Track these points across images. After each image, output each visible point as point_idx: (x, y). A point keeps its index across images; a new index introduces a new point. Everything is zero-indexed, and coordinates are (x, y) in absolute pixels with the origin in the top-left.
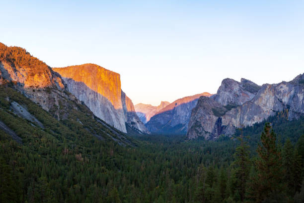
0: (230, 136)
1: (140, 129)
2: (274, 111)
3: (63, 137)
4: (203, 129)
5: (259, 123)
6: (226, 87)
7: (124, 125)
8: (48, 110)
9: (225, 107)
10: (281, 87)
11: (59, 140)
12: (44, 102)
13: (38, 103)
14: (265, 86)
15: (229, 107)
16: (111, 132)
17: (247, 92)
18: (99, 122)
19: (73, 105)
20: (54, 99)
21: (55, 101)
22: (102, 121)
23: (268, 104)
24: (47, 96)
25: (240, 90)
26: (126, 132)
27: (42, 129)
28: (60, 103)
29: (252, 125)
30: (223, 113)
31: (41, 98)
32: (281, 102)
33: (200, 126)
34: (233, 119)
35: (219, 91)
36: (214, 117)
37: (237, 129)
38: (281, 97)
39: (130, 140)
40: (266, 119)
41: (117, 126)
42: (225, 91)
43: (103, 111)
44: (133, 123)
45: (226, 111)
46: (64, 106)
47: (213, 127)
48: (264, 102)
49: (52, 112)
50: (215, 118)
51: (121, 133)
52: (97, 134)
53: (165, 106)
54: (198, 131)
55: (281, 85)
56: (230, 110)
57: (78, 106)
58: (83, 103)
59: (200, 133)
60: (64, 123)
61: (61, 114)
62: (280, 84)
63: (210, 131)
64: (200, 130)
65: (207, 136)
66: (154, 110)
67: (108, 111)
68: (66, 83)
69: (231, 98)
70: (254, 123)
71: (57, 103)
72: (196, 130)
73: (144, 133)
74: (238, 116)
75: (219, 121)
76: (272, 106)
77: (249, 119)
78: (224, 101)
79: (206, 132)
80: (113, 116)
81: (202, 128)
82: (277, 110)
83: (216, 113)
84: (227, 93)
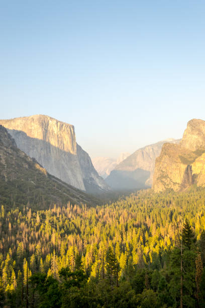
1: (100, 185)
3: (12, 200)
4: (171, 180)
6: (192, 130)
7: (82, 181)
9: (194, 152)
11: (7, 204)
15: (199, 153)
16: (68, 190)
18: (54, 181)
19: (23, 163)
22: (57, 179)
26: (85, 190)
28: (7, 161)
30: (193, 159)
33: (166, 177)
35: (185, 136)
36: (182, 165)
39: (90, 198)
41: (73, 183)
42: (193, 134)
43: (58, 168)
44: (92, 179)
45: (196, 158)
46: (12, 164)
47: (182, 176)
50: (184, 167)
51: (79, 191)
52: (52, 194)
53: (125, 158)
54: (165, 183)
56: (201, 155)
57: (29, 163)
58: (34, 159)
59: (168, 185)
60: (13, 184)
61: (9, 174)
63: (179, 181)
64: (167, 181)
65: (176, 188)
66: (113, 163)
67: (63, 167)
68: (13, 137)
69: (201, 141)
71: (3, 161)
72: (162, 181)
73: (104, 189)
75: (189, 169)
78: (191, 145)
79: (175, 184)
80: (69, 173)
81: (169, 179)
83: (184, 160)
84: (195, 137)
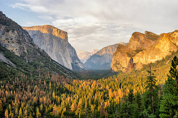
0: (139, 70)
1: (81, 67)
2: (170, 52)
3: (30, 73)
4: (121, 66)
5: (159, 60)
6: (135, 38)
7: (71, 64)
8: (19, 56)
9: (135, 51)
10: (174, 35)
11: (27, 75)
12: (16, 50)
13: (12, 51)
14: (162, 35)
15: (138, 51)
16: (63, 69)
17: (150, 40)
18: (54, 63)
19: (37, 53)
20: (24, 48)
21: (24, 49)
22: (56, 62)
23: (165, 47)
24: (18, 46)
25: (145, 39)
26: (72, 69)
27: (15, 68)
28: (28, 51)
29: (154, 62)
30: (134, 55)
31: (14, 47)
32: (175, 45)
33: (119, 64)
34: (141, 58)
35: (130, 41)
36: (128, 57)
37: (144, 65)
38: (175, 42)
39: (75, 74)
40: (164, 57)
41: (66, 66)
42: (135, 40)
43: (57, 56)
44: (76, 63)
45: (136, 54)
46: (31, 53)
47: (127, 64)
48: (162, 46)
49: (22, 57)
50: (129, 59)
51: (69, 70)
52: (53, 71)
53: (96, 52)
54: (118, 67)
55: (175, 33)
56: (138, 52)
57: (40, 53)
58: (43, 51)
59: (119, 68)
60: (31, 64)
61: (29, 58)
62: (173, 32)
63: (125, 67)
64: (119, 66)
65: (124, 70)
66: (89, 55)
67: (60, 56)
68: (32, 37)
69: (139, 45)
70: (156, 60)
71: (25, 51)
72: (116, 66)
73: (83, 69)
74: (144, 56)
75: (132, 60)
76: (169, 49)
77: (152, 58)
78: (134, 47)
79: (123, 68)
80: (64, 59)
82: (172, 51)
83: (129, 55)
84: (136, 42)
